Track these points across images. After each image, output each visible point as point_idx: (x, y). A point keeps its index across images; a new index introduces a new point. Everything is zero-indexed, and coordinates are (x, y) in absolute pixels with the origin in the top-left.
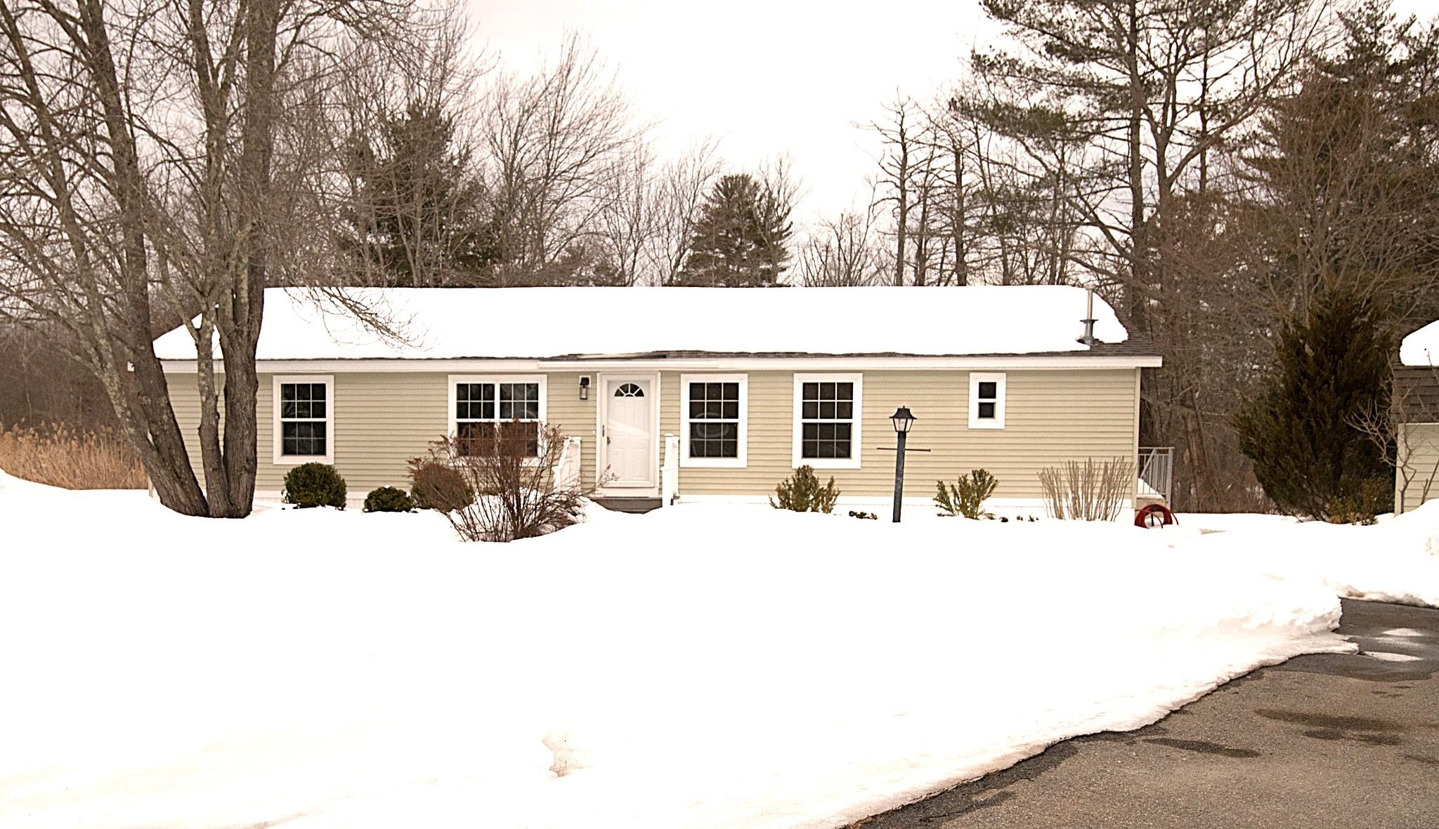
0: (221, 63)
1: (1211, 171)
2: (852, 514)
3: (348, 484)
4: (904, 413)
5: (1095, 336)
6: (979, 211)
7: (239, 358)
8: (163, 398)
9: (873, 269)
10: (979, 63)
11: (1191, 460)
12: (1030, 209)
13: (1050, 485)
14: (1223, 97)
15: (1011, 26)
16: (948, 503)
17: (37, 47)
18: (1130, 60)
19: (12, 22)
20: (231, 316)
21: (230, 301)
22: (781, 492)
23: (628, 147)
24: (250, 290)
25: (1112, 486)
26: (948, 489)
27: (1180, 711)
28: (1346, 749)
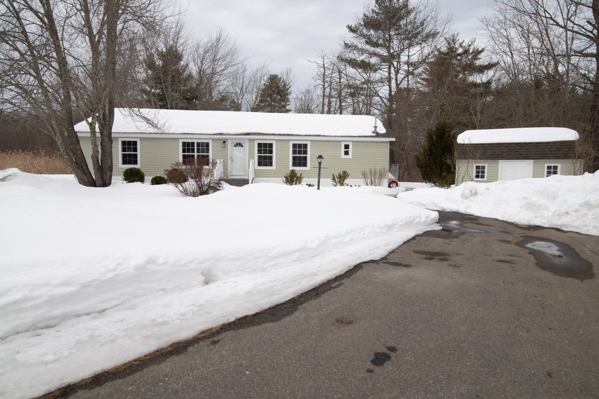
0: (97, 34)
1: (410, 83)
2: (307, 184)
3: (145, 174)
4: (320, 157)
5: (377, 131)
6: (346, 90)
7: (106, 133)
8: (78, 146)
9: (315, 106)
10: (347, 45)
11: (404, 166)
12: (360, 91)
13: (364, 175)
14: (414, 60)
15: (355, 35)
16: (335, 181)
17: (28, 22)
18: (388, 48)
19: (17, 13)
20: (102, 118)
21: (102, 113)
22: (286, 178)
23: (239, 65)
24: (109, 110)
25: (381, 176)
26: (335, 176)
27: (393, 252)
28: (435, 263)
